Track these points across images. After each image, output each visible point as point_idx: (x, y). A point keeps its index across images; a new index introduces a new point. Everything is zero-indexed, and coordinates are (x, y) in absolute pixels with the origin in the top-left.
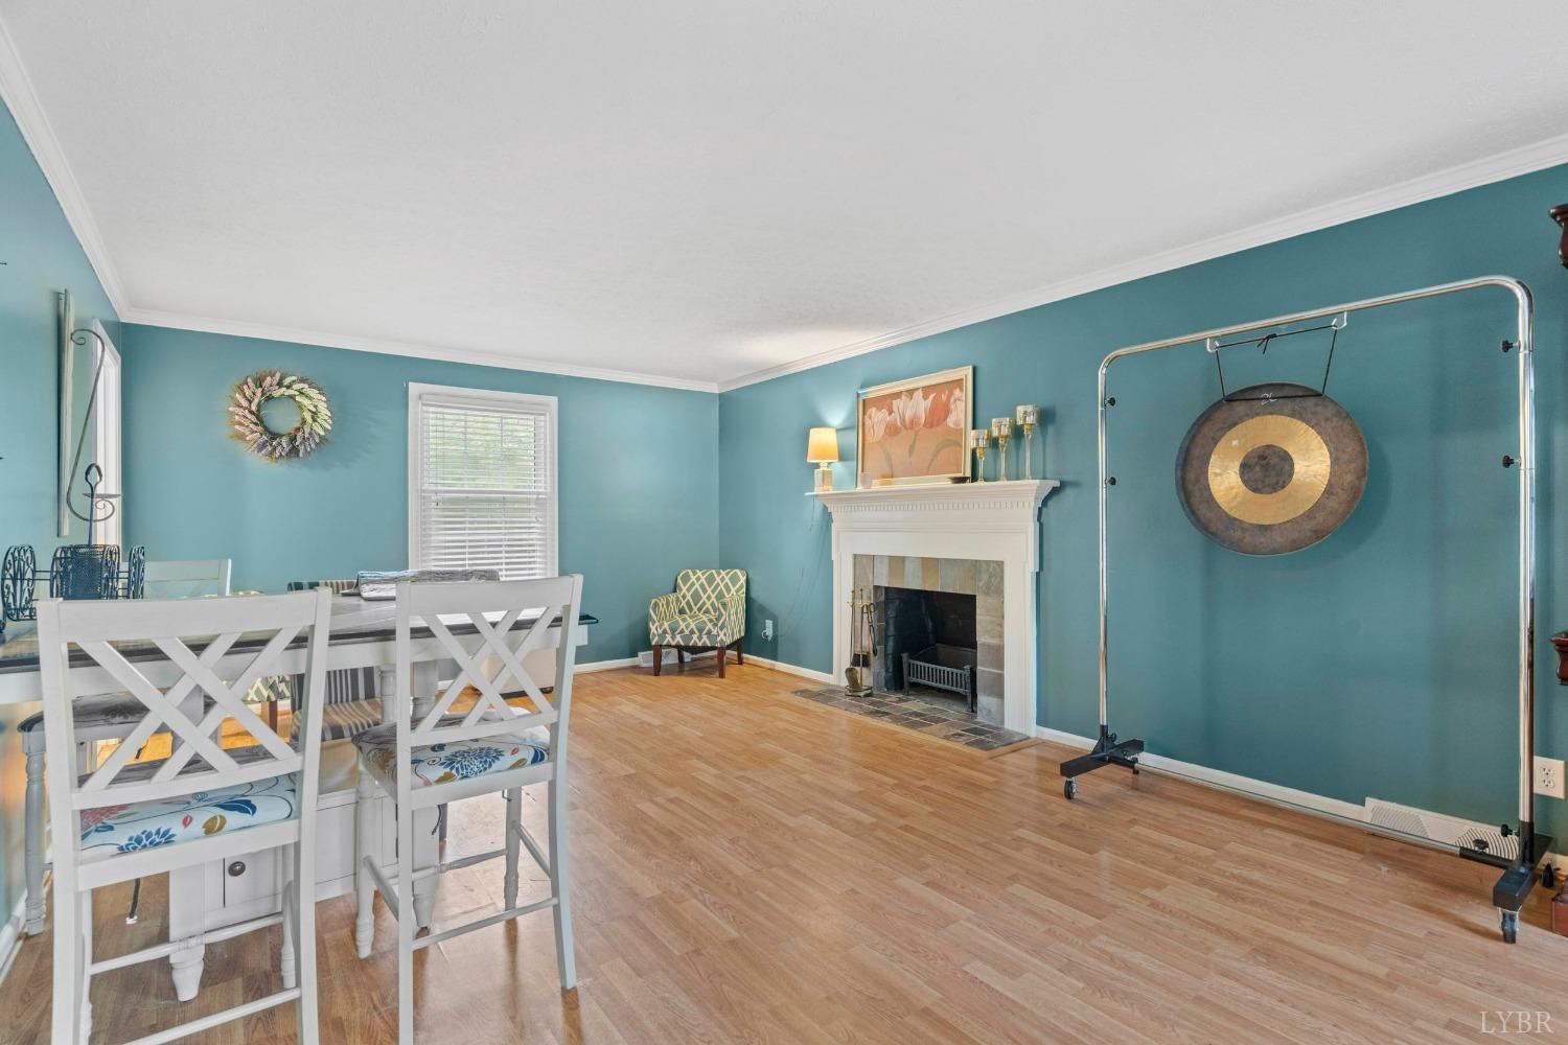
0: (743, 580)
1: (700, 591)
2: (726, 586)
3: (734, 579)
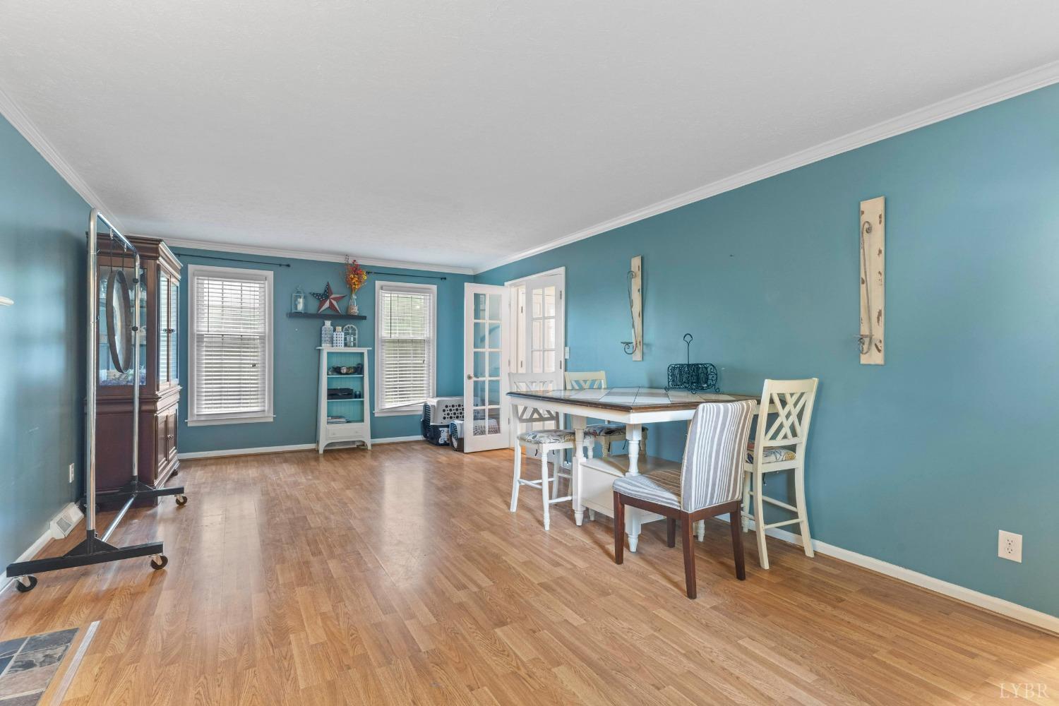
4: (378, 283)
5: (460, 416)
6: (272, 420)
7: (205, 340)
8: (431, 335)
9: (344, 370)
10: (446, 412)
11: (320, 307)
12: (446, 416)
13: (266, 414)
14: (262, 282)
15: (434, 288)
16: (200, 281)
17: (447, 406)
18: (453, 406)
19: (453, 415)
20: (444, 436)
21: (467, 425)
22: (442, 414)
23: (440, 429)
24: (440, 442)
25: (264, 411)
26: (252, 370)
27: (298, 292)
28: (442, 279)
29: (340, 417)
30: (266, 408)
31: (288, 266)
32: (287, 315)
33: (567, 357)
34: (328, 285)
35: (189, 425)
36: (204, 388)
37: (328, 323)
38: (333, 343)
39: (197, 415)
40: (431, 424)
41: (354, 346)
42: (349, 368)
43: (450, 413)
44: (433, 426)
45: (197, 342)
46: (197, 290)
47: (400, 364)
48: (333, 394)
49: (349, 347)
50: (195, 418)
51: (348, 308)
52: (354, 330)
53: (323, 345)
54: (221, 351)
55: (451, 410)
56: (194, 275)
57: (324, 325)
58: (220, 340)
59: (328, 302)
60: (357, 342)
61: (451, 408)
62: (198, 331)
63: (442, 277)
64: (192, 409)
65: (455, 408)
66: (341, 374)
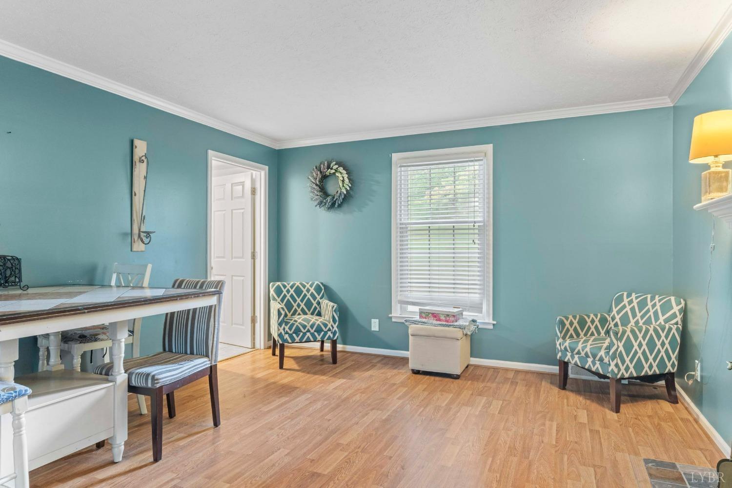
0: (676, 309)
1: (630, 314)
2: (656, 313)
3: (666, 307)
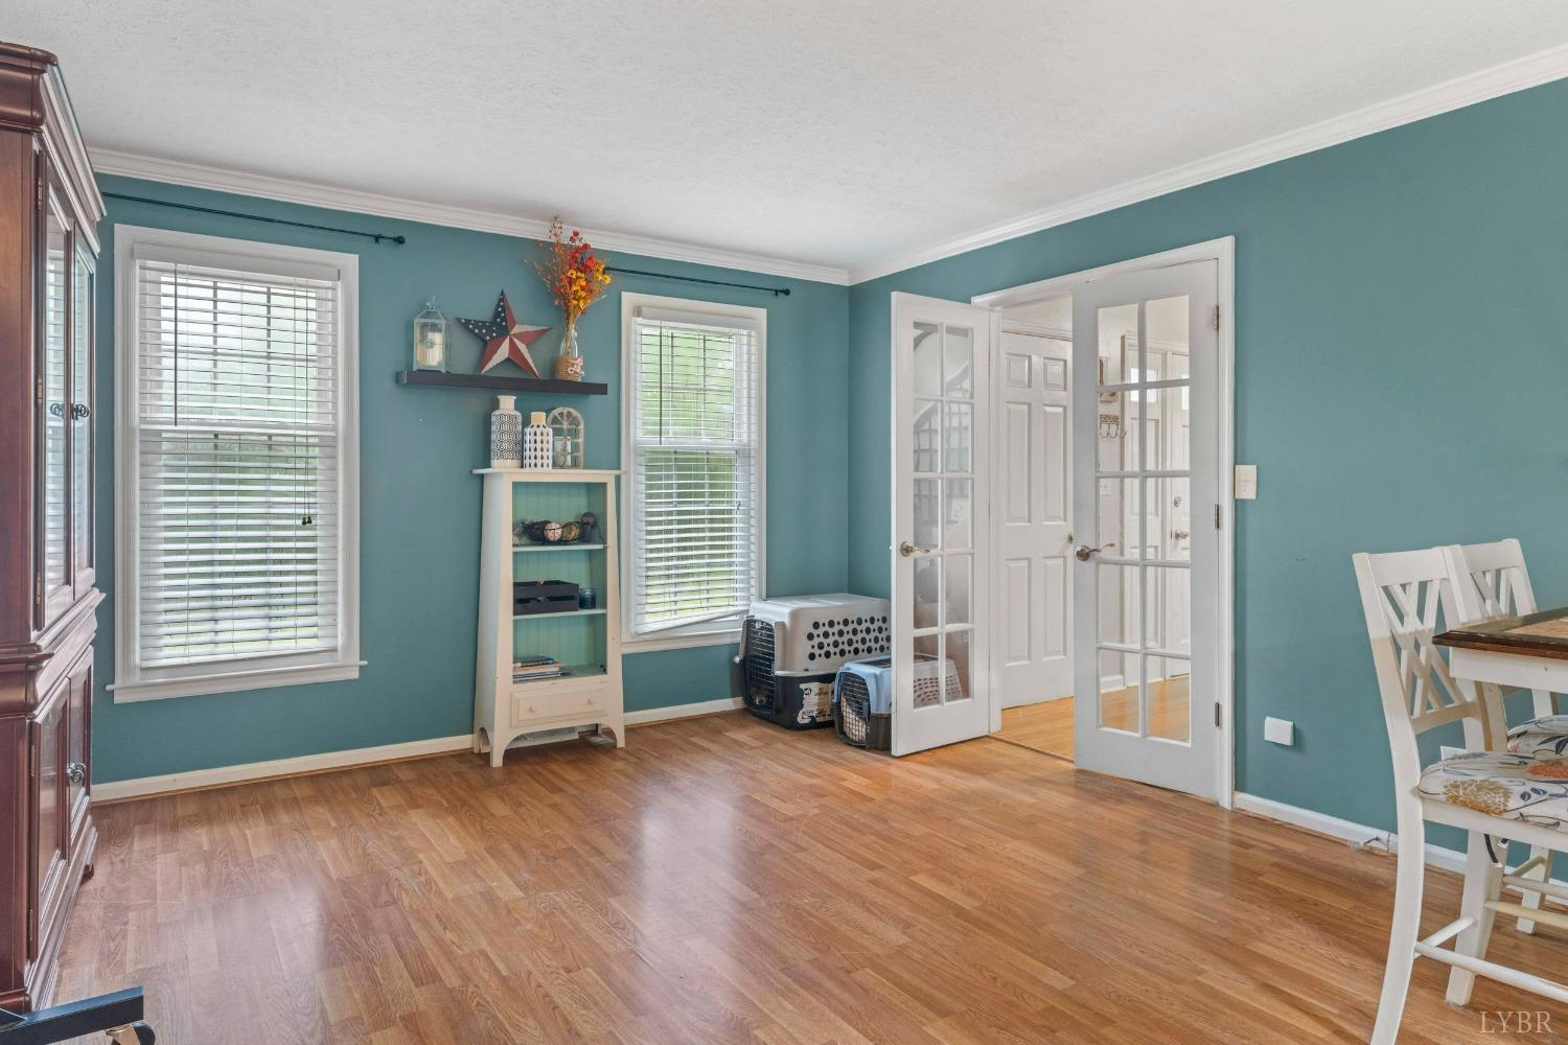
4: (629, 299)
5: (878, 650)
6: (355, 675)
7: (165, 446)
8: (753, 436)
9: (554, 532)
10: (816, 641)
11: (484, 357)
12: (817, 651)
13: (340, 658)
14: (329, 284)
15: (761, 314)
16: (150, 275)
17: (816, 625)
18: (831, 624)
19: (832, 649)
20: (812, 703)
21: (899, 680)
22: (804, 647)
23: (803, 686)
24: (799, 719)
25: (334, 650)
26: (300, 533)
27: (428, 315)
28: (777, 292)
29: (545, 661)
30: (340, 642)
31: (400, 240)
32: (398, 377)
33: (1248, 492)
34: (502, 298)
35: (118, 699)
36: (164, 588)
37: (507, 403)
38: (522, 458)
39: (142, 669)
40: (778, 673)
41: (575, 464)
42: (566, 526)
43: (825, 642)
44: (784, 679)
45: (142, 453)
46: (143, 301)
47: (680, 513)
48: (529, 598)
49: (562, 467)
50: (137, 679)
51: (554, 365)
52: (574, 421)
53: (495, 462)
54: (211, 481)
55: (826, 635)
56: (132, 255)
57: (495, 405)
58: (208, 448)
59: (506, 345)
60: (581, 454)
61: (827, 628)
62: (143, 420)
63: (780, 289)
64: (127, 650)
65: (836, 629)
66: (545, 541)
